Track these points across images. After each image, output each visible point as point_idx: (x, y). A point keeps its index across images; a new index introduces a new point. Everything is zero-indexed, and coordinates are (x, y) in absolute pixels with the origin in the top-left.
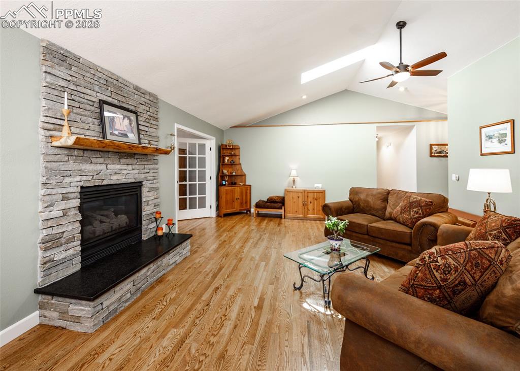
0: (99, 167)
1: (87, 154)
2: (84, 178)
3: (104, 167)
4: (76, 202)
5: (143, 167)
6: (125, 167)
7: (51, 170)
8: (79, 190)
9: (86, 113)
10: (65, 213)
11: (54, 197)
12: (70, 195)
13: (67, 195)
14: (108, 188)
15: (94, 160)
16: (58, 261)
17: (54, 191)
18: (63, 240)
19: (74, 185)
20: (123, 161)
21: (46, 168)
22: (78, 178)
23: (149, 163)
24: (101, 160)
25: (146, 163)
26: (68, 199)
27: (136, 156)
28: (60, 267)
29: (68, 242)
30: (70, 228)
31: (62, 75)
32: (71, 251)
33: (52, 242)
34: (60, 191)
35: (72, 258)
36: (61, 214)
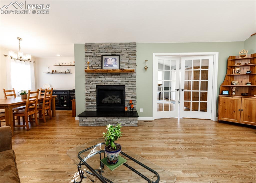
0: (102, 79)
1: (98, 75)
2: (97, 83)
3: (104, 79)
4: (95, 90)
5: (125, 79)
6: (114, 79)
7: (87, 80)
8: (96, 86)
9: (97, 61)
10: (91, 92)
11: (88, 87)
12: (93, 88)
13: (92, 87)
14: (106, 86)
15: (100, 77)
16: (89, 106)
17: (88, 86)
18: (90, 100)
20: (113, 76)
21: (86, 79)
22: (95, 83)
23: (129, 77)
24: (104, 76)
25: (126, 77)
26: (92, 89)
27: (120, 74)
28: (90, 108)
29: (92, 101)
30: (93, 97)
31: (90, 52)
32: (93, 104)
33: (88, 100)
34: (89, 86)
35: (93, 106)
36: (90, 92)
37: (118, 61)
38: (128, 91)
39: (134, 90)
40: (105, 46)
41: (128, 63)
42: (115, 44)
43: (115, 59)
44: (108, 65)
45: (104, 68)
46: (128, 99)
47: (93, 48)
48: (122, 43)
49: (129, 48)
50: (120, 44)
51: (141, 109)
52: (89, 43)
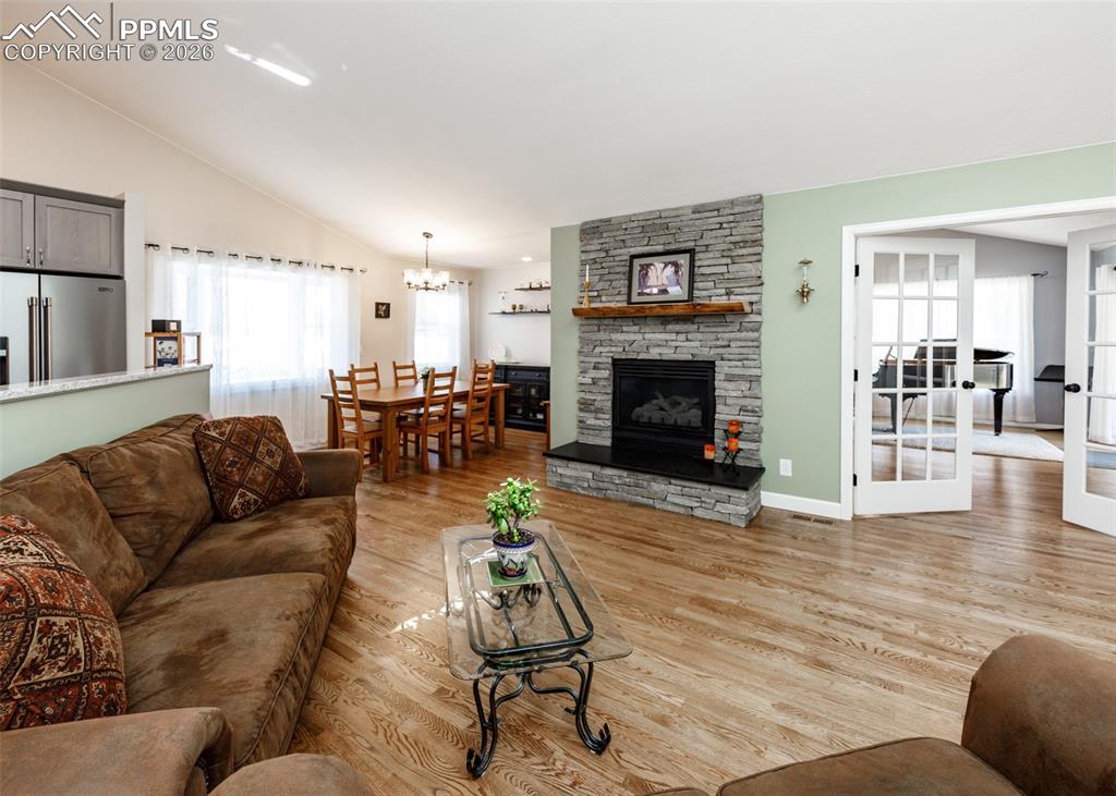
0: (632, 337)
1: (618, 322)
2: (613, 349)
3: (640, 337)
4: (606, 374)
5: (713, 336)
6: (673, 336)
7: (584, 339)
8: (610, 360)
9: (618, 276)
10: (595, 381)
11: (587, 365)
12: (603, 366)
13: (598, 365)
14: (642, 363)
15: (625, 329)
16: (589, 425)
17: (586, 359)
18: (592, 408)
19: (606, 354)
20: (670, 327)
21: (580, 337)
22: (607, 349)
23: (730, 329)
24: (636, 328)
25: (719, 329)
26: (599, 369)
27: (697, 320)
28: (591, 432)
29: (597, 411)
30: (599, 398)
31: (593, 248)
32: (600, 422)
33: (585, 406)
34: (590, 359)
35: (601, 429)
36: (590, 381)
37: (685, 270)
38: (725, 384)
39: (754, 380)
40: (644, 223)
41: (727, 276)
42: (677, 213)
43: (676, 265)
44: (649, 287)
45: (635, 298)
46: (723, 414)
47: (605, 235)
48: (703, 205)
49: (731, 218)
50: (697, 210)
51: (782, 461)
52: (593, 222)
